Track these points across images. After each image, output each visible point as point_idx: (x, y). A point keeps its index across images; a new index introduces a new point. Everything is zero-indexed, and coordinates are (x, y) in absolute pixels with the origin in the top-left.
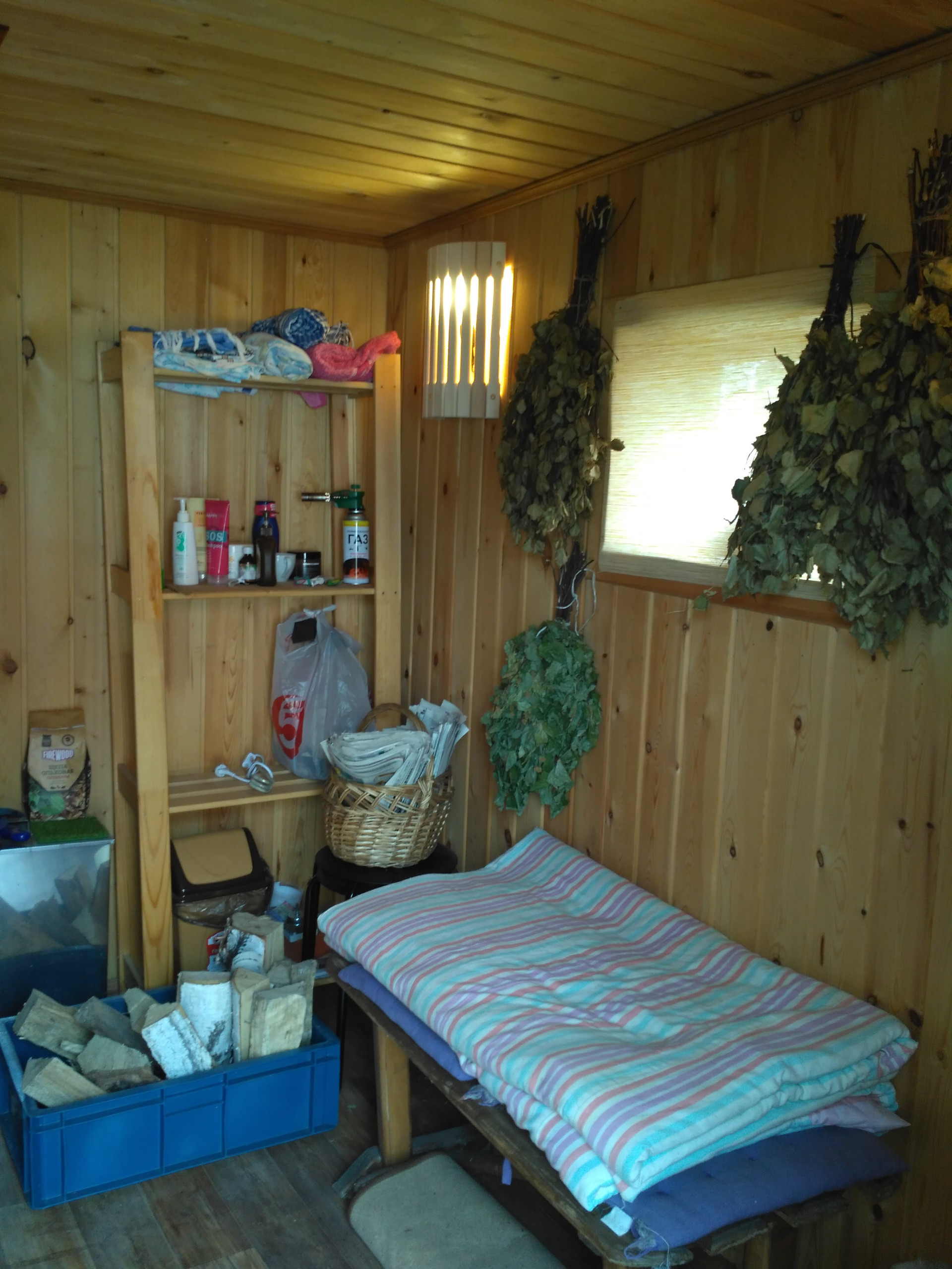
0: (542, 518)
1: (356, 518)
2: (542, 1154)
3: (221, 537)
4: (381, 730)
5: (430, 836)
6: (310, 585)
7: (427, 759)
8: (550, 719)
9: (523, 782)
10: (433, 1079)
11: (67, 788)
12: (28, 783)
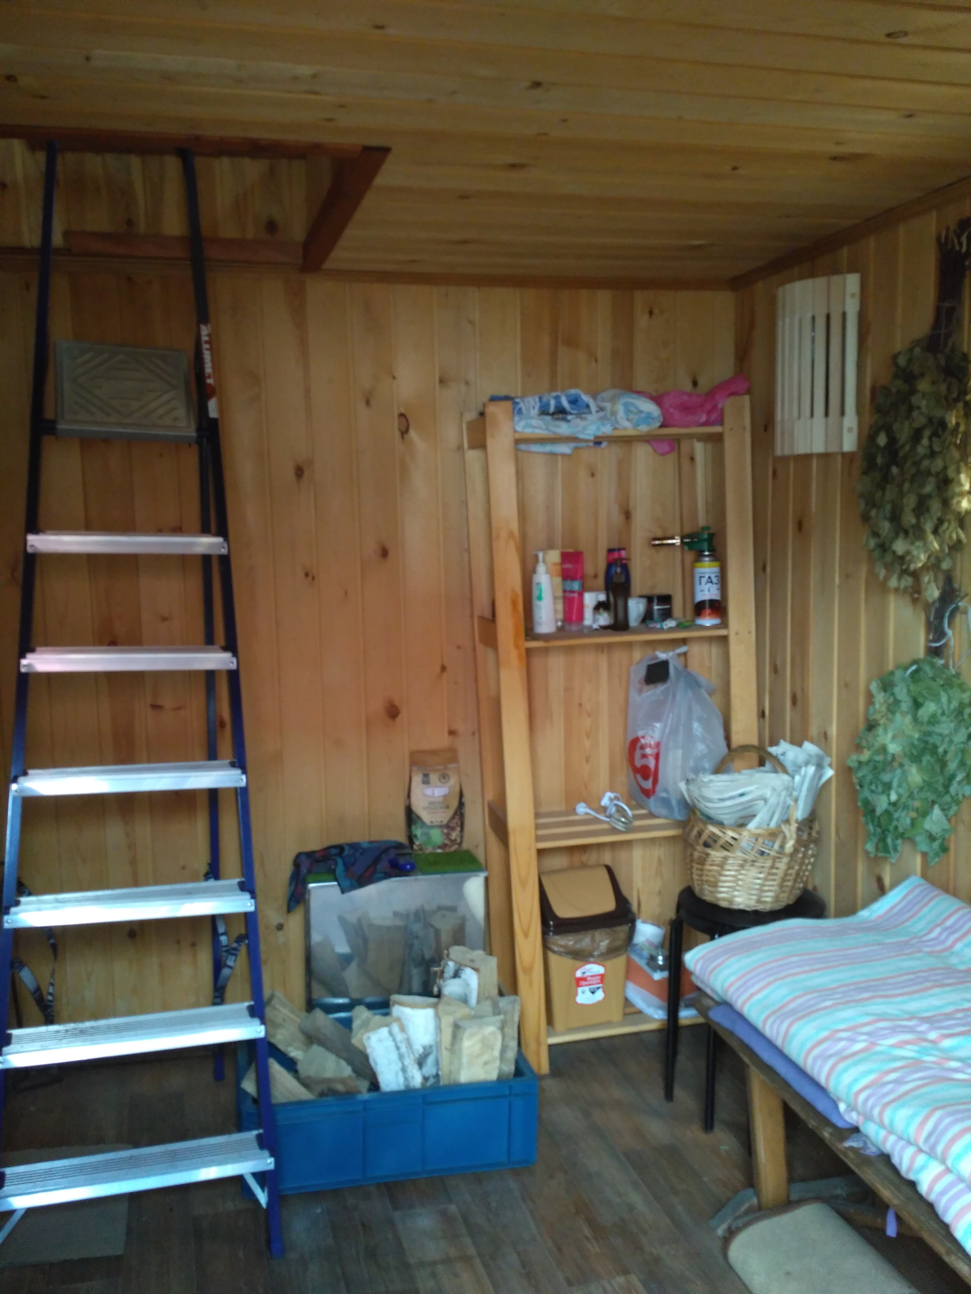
0: (908, 553)
1: (707, 559)
2: (930, 1206)
3: (576, 586)
4: (739, 772)
5: (795, 881)
6: (662, 628)
7: (790, 802)
8: (924, 763)
9: (896, 828)
10: (812, 1123)
11: (445, 822)
12: (411, 817)
